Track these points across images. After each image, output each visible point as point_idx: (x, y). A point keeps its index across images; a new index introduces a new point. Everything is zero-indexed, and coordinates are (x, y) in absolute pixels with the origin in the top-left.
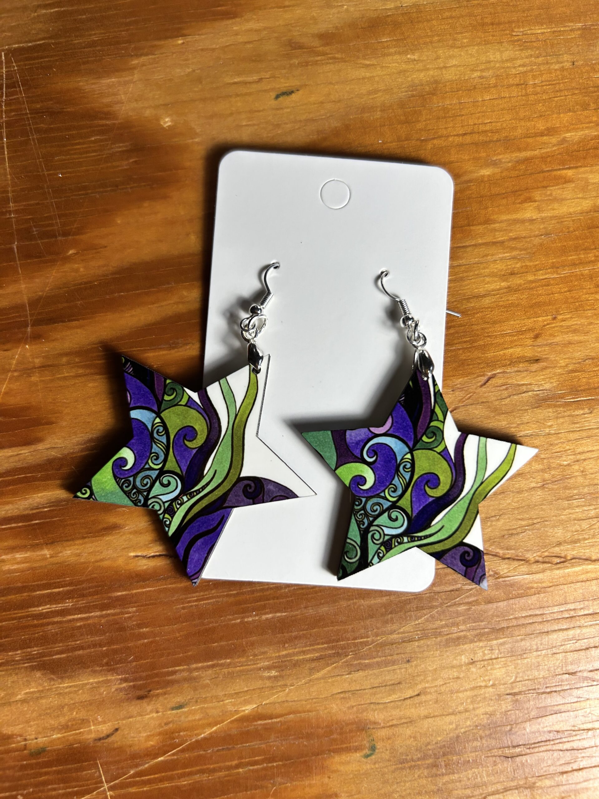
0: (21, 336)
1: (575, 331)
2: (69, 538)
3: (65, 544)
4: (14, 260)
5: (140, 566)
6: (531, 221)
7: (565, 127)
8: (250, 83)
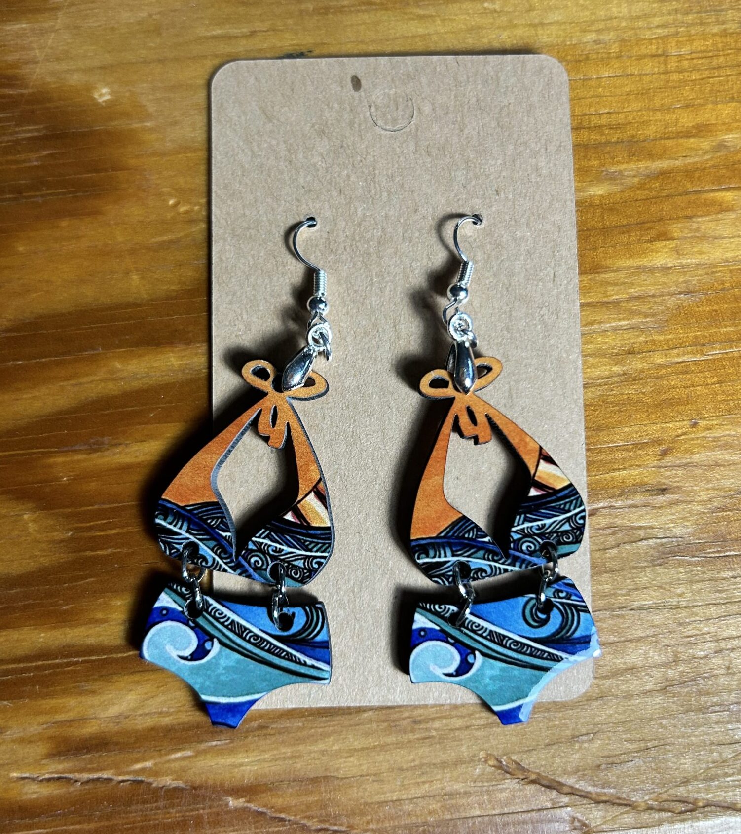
1: (726, 446)
5: (26, 793)
6: (666, 270)
7: (724, 124)
8: (236, 37)
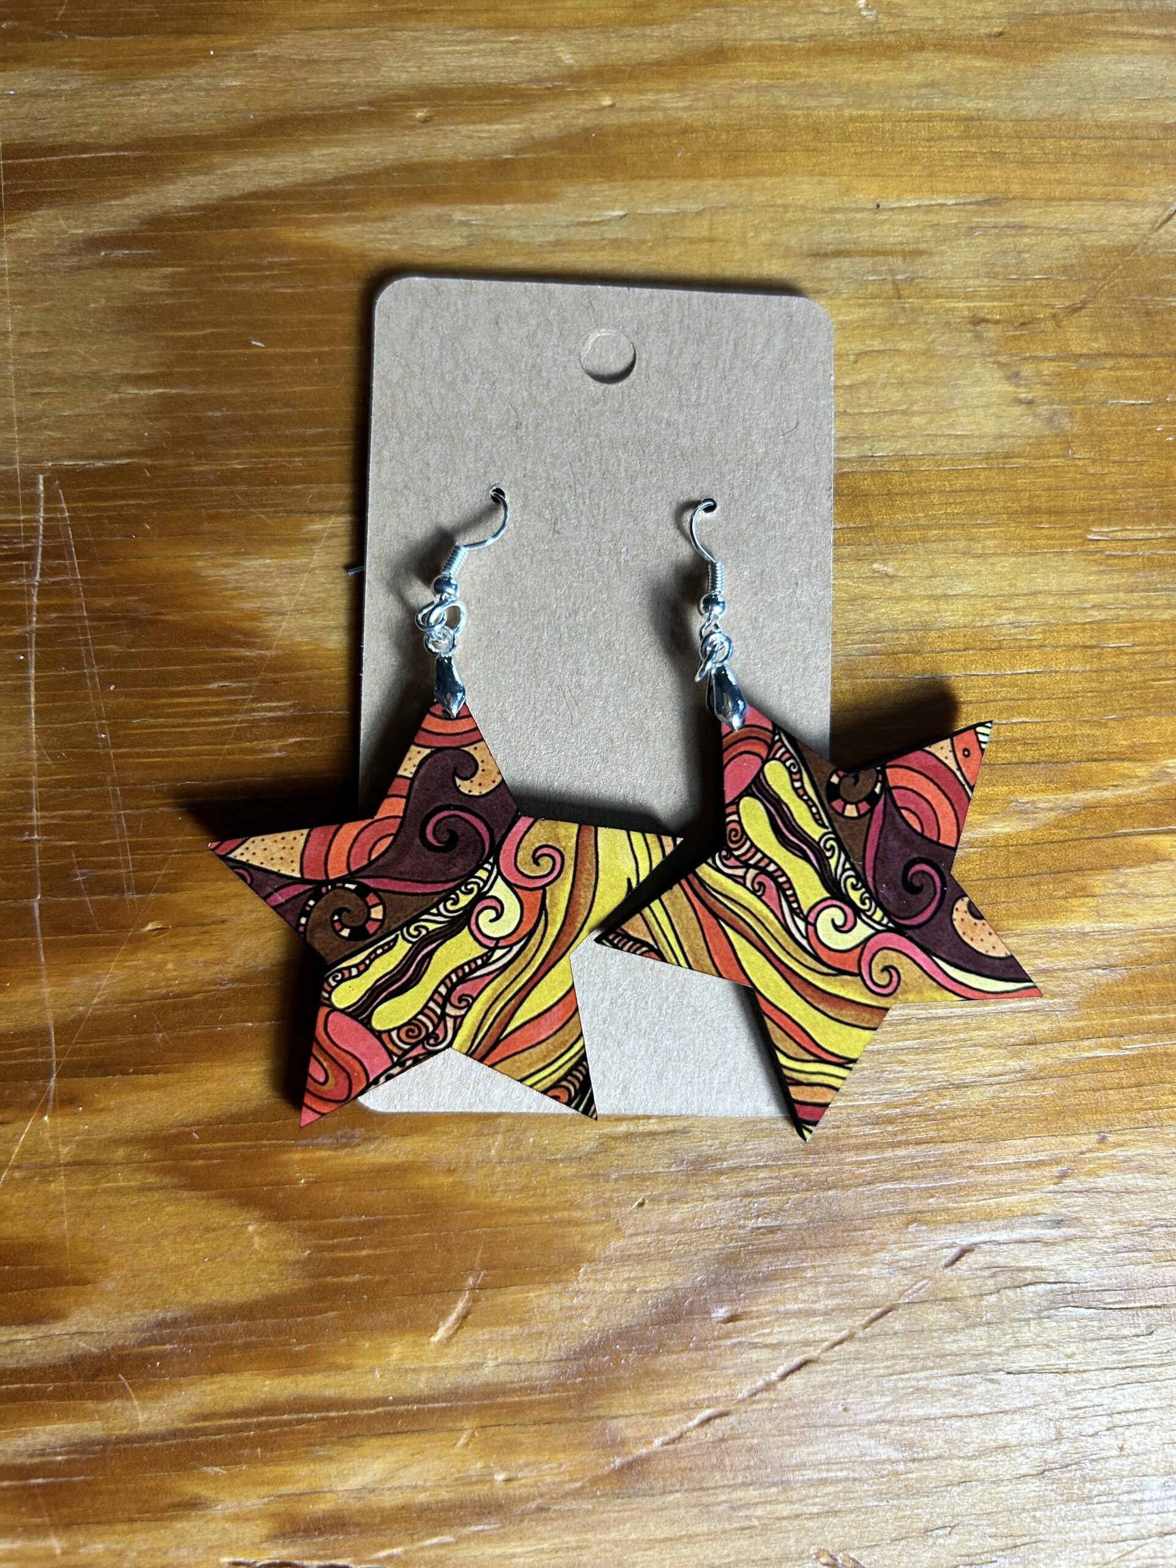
0: (34, 1095)
2: (104, 1519)
3: (93, 1529)
4: (30, 932)
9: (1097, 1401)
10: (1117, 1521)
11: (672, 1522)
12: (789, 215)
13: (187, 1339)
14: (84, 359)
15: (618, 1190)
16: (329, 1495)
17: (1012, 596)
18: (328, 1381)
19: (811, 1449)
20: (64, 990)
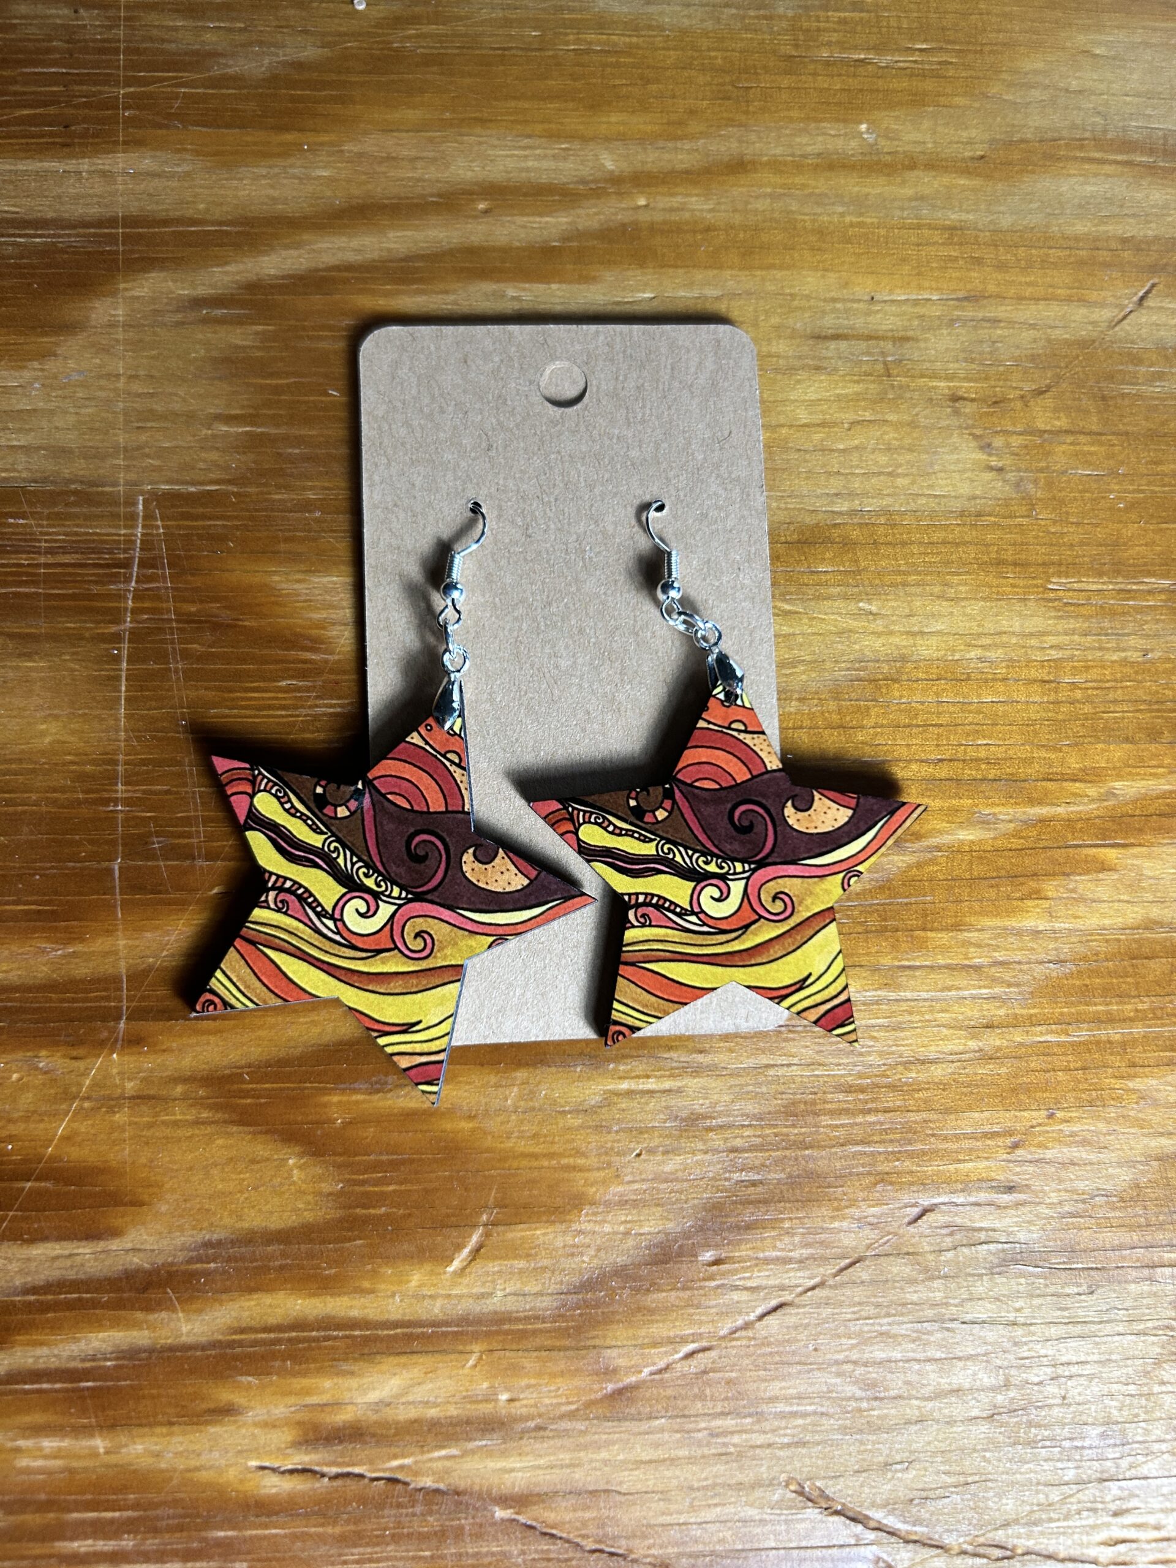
0: (105, 1034)
2: (145, 1422)
3: (135, 1431)
4: (110, 891)
5: (265, 1487)
6: (1035, 933)
7: (1114, 768)
9: (1042, 1352)
10: (1059, 1465)
11: (657, 1445)
12: (796, 303)
13: (229, 1259)
14: (184, 400)
15: (619, 1141)
16: (349, 1408)
17: (980, 635)
18: (355, 1303)
19: (783, 1384)
20: (137, 943)
